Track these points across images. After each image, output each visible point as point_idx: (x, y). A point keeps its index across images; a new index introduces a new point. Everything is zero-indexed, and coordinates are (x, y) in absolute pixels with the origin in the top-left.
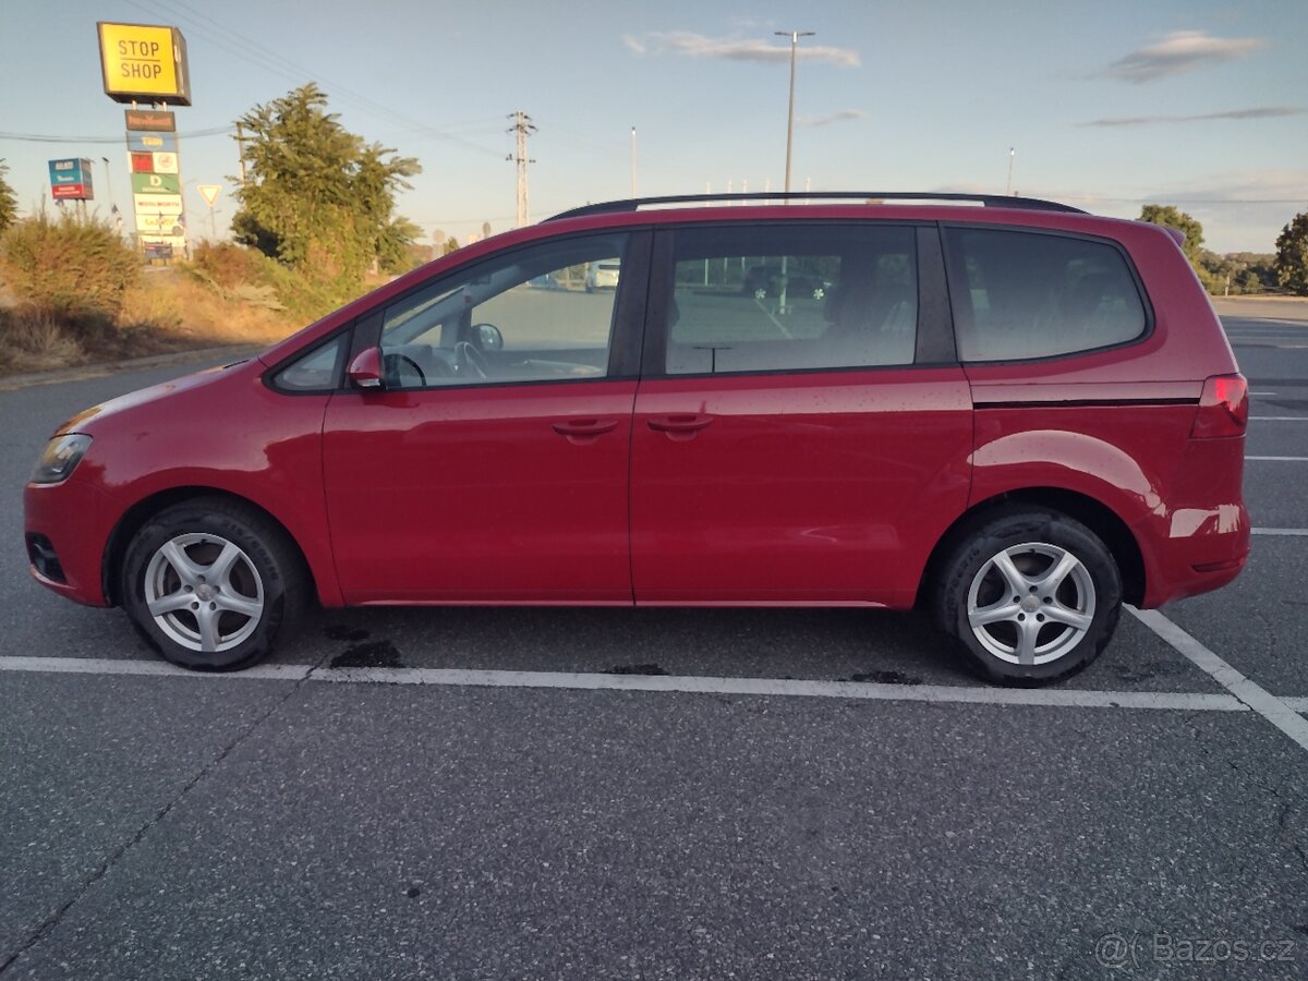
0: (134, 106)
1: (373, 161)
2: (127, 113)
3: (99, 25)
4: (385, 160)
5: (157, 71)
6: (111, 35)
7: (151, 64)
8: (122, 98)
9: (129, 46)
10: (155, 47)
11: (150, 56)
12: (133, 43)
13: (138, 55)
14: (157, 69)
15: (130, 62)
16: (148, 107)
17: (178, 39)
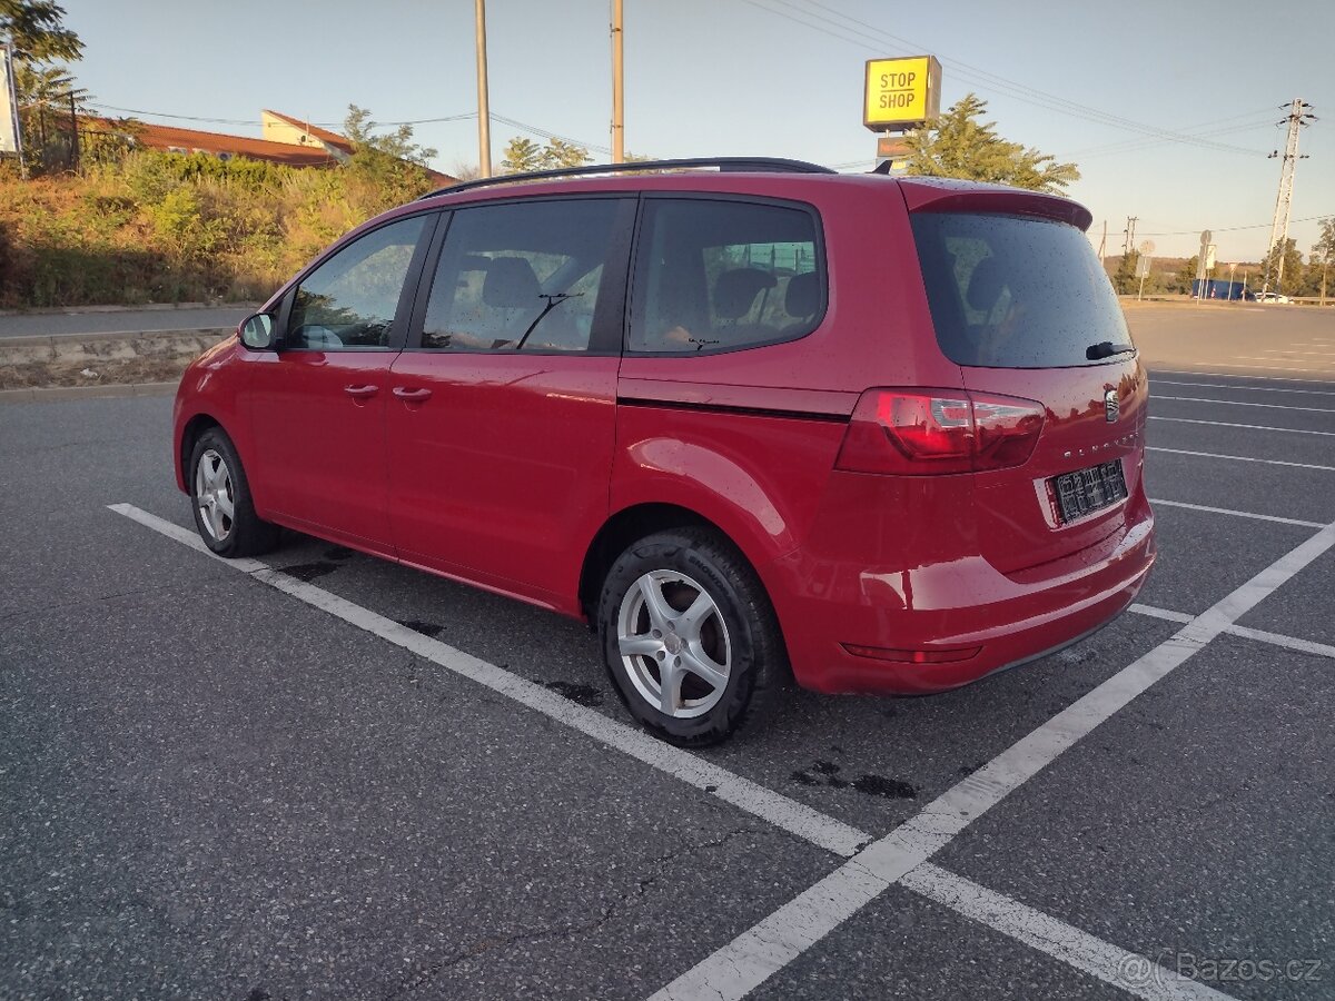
0: (888, 134)
1: (1027, 169)
2: (880, 141)
3: (867, 64)
4: (1041, 168)
5: (910, 100)
6: (877, 70)
7: (906, 93)
8: (878, 127)
9: (889, 79)
10: (911, 77)
11: (906, 87)
12: (893, 75)
13: (897, 87)
14: (911, 97)
15: (887, 94)
16: (900, 134)
17: (934, 67)
